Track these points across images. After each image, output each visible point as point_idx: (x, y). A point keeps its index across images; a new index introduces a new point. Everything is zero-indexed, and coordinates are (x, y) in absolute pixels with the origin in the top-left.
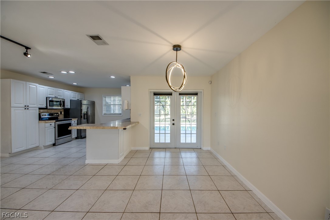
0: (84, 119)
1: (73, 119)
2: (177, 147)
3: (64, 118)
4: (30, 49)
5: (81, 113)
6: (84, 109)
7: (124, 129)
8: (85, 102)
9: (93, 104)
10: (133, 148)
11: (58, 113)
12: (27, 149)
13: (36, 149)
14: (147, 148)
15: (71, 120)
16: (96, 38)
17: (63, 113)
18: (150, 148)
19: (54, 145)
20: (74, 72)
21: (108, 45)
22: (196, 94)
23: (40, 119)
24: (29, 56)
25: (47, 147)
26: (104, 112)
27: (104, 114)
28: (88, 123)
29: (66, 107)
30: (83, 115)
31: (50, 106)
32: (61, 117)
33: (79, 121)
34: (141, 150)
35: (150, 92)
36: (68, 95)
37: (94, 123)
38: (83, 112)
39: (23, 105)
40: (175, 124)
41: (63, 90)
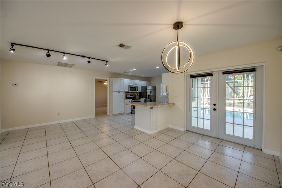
0: (148, 99)
1: (142, 99)
2: (219, 137)
3: (139, 98)
4: (108, 61)
5: (147, 95)
6: (149, 92)
7: (151, 108)
8: (149, 87)
9: (155, 89)
10: (170, 126)
11: (135, 95)
12: (120, 113)
13: (123, 114)
14: (182, 130)
15: (141, 99)
16: (121, 46)
17: (138, 95)
18: (187, 130)
19: (131, 113)
20: (135, 69)
21: (131, 47)
22: (253, 70)
23: (127, 98)
24: (107, 65)
25: (128, 114)
26: (161, 95)
27: (162, 96)
28: (151, 101)
29: (139, 91)
30: (147, 96)
31: (130, 91)
32: (137, 97)
33: (146, 100)
34: (176, 130)
35: (187, 75)
36: (140, 84)
37: (156, 101)
38: (147, 94)
39: (118, 91)
40: (217, 109)
41: (137, 81)
